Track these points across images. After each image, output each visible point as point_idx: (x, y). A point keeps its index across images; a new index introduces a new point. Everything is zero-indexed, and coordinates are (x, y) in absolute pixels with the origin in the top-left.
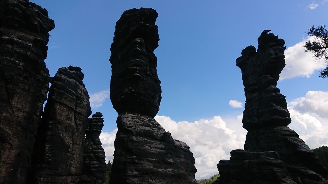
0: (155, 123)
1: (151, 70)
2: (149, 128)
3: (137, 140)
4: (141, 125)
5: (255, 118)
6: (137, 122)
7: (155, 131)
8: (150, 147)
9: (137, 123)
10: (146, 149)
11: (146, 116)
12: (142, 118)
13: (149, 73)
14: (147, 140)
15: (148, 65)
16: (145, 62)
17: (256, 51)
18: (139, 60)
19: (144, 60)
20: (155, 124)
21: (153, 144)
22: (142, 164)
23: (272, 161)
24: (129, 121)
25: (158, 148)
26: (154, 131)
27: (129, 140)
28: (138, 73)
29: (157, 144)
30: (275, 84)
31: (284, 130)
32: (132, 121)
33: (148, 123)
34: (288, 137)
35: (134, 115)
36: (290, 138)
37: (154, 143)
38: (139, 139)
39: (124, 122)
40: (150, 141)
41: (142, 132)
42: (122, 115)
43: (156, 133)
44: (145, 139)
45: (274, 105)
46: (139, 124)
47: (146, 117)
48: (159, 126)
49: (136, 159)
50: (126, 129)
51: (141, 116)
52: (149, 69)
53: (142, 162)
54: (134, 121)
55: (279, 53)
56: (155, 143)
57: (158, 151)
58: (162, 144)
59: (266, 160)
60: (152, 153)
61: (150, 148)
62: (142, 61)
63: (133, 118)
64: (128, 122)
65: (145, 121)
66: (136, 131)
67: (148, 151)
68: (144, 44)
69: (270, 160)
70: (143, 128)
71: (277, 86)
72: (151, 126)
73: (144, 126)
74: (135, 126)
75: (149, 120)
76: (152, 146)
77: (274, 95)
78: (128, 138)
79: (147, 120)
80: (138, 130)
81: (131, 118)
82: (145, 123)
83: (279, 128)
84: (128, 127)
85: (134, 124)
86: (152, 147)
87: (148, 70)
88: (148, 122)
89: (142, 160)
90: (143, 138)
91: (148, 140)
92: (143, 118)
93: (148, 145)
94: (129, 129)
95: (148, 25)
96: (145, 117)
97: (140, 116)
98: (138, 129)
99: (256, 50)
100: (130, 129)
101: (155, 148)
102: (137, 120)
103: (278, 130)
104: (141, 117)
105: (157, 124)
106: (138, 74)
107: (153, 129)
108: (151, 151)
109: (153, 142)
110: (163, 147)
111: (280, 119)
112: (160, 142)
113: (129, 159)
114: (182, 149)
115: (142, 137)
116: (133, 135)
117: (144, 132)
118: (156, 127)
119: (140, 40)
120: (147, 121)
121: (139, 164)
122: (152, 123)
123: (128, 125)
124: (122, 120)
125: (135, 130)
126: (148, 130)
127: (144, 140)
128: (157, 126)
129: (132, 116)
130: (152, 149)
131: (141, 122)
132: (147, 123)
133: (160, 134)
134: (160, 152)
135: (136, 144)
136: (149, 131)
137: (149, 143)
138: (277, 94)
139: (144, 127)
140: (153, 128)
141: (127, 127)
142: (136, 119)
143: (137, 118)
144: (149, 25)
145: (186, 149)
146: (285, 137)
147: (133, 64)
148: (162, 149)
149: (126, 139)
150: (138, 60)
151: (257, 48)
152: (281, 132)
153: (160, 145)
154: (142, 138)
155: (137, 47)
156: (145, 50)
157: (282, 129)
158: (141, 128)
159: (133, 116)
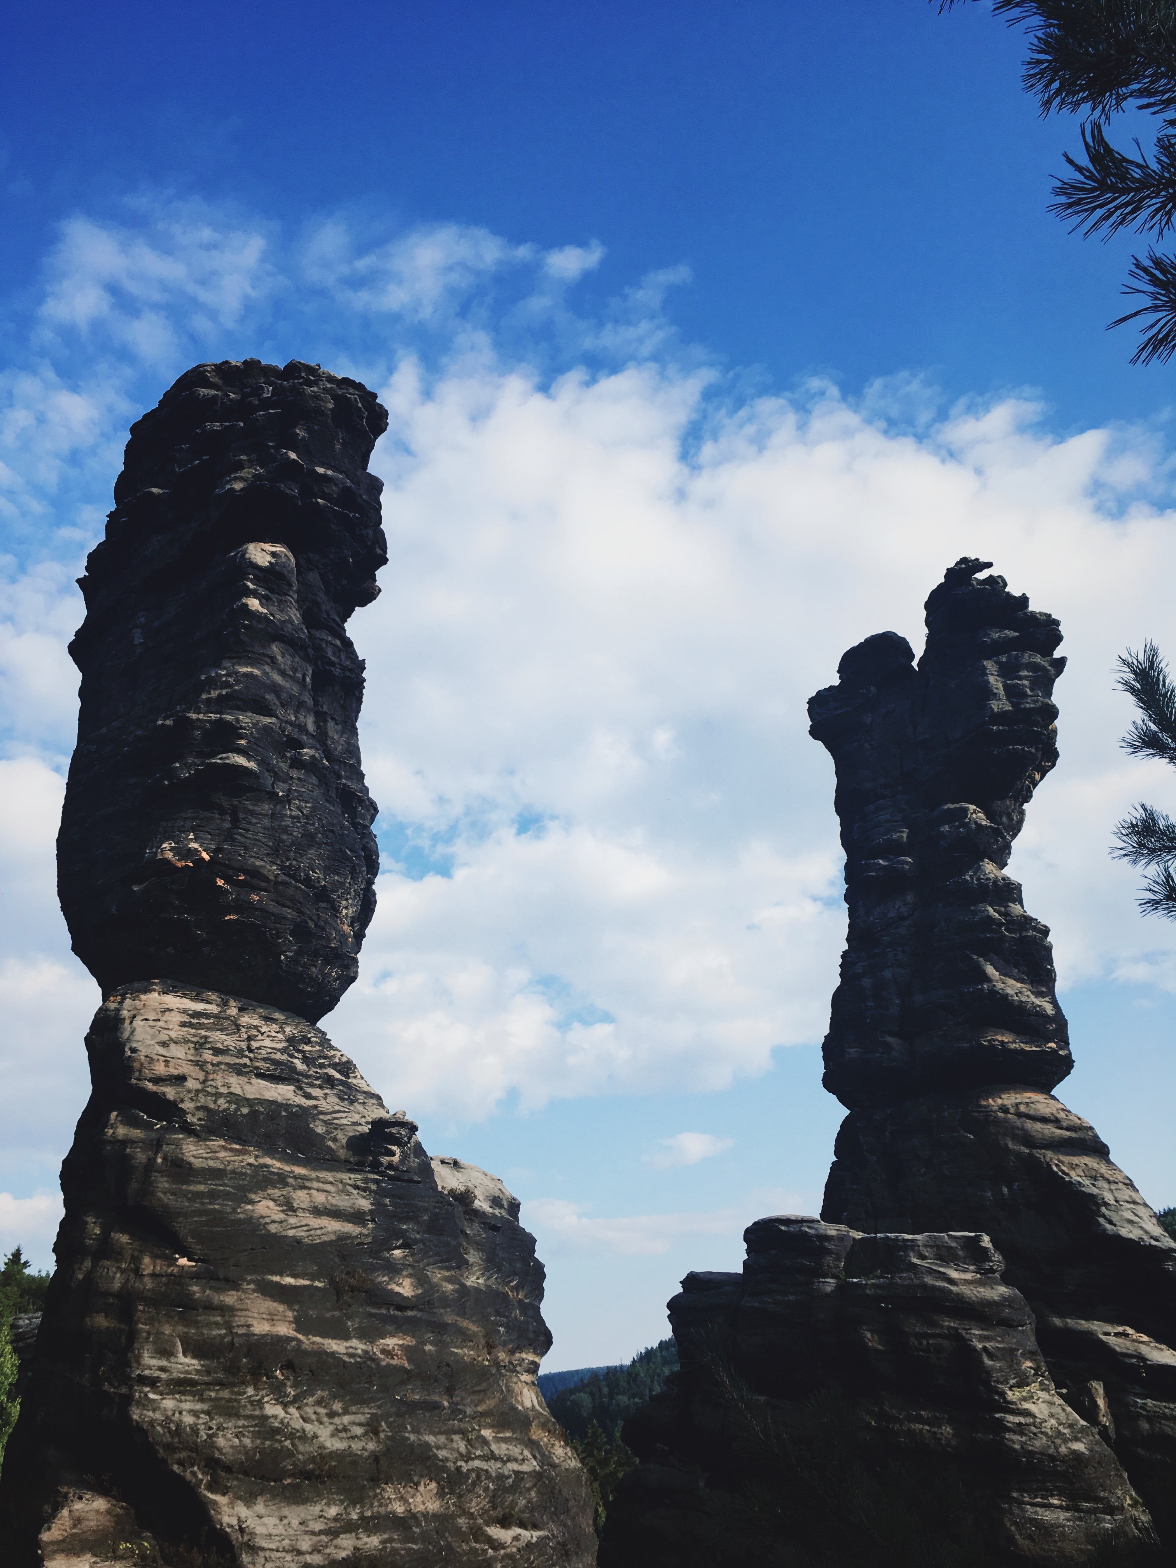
0: (326, 1057)
1: (321, 738)
2: (283, 1092)
3: (211, 1163)
4: (239, 1070)
5: (889, 1039)
6: (217, 1051)
7: (323, 1105)
8: (289, 1207)
9: (216, 1060)
10: (262, 1217)
11: (277, 1015)
12: (250, 1027)
13: (312, 752)
14: (268, 1161)
15: (310, 702)
16: (295, 690)
17: (915, 664)
18: (256, 672)
19: (283, 673)
20: (322, 1066)
21: (304, 1187)
22: (224, 1310)
23: (965, 1290)
24: (164, 1044)
25: (335, 1214)
26: (316, 1107)
27: (159, 1160)
28: (241, 751)
29: (328, 1187)
30: (1001, 857)
31: (1032, 1112)
32: (186, 1041)
33: (284, 1057)
34: (1049, 1154)
35: (199, 1007)
36: (1062, 1158)
37: (311, 1180)
38: (222, 1154)
39: (134, 1050)
40: (287, 1168)
41: (245, 1111)
42: (128, 1002)
43: (329, 1117)
44: (257, 1157)
45: (990, 970)
46: (227, 1064)
47: (274, 1020)
48: (348, 1077)
49: (196, 1276)
50: (145, 1091)
51: (241, 1010)
52: (311, 727)
53: (230, 1298)
54: (200, 1045)
55: (1029, 693)
56: (315, 1185)
57: (335, 1232)
58: (356, 1187)
59: (929, 1280)
60: (298, 1241)
61: (282, 1216)
62: (277, 678)
63: (191, 1025)
64: (162, 1051)
65: (267, 1043)
66: (205, 1108)
67: (273, 1228)
68: (294, 579)
69: (952, 1281)
70: (247, 1088)
71: (1012, 871)
72: (300, 1073)
73: (261, 1076)
74: (201, 1076)
75: (291, 1040)
76: (301, 1198)
77: (990, 918)
78: (157, 1145)
79: (280, 1036)
80: (221, 1101)
81: (183, 1025)
82: (265, 1060)
83: (1009, 1099)
84: (157, 1080)
85: (196, 1063)
86: (295, 1205)
87: (307, 732)
88: (283, 1051)
89: (233, 1284)
90: (247, 1153)
91: (278, 1164)
92: (256, 1027)
93: (276, 1193)
94: (164, 1094)
95: (325, 476)
96: (267, 1019)
97: (233, 1011)
98: (218, 1095)
99: (912, 657)
100: (170, 1092)
101: (317, 1211)
102: (218, 1038)
103: (1004, 1109)
104: (245, 1020)
105: (334, 1066)
106: (241, 760)
107: (308, 1096)
108: (291, 1233)
109: (304, 1178)
110: (365, 1204)
111: (1015, 1050)
112: (345, 1176)
113: (153, 1275)
114: (478, 1214)
115: (243, 1142)
116: (188, 1130)
117: (254, 1114)
118: (329, 1081)
119: (273, 554)
120: (280, 1046)
121: (209, 1307)
122: (305, 1060)
123: (160, 1069)
124: (126, 1035)
125: (203, 1100)
126: (280, 1099)
127: (252, 1160)
128: (338, 1076)
129: (184, 1012)
130: (292, 1221)
131: (240, 1053)
132: (278, 1056)
133: (355, 1124)
134: (343, 1238)
135: (202, 1188)
136: (287, 1106)
137: (281, 1180)
138: (1006, 914)
139: (255, 1081)
140: (312, 1086)
141: (149, 1081)
142: (208, 1029)
143: (219, 1022)
144: (329, 472)
145: (497, 1212)
146: (1038, 1153)
147: (214, 694)
148: (357, 1217)
149: (141, 1157)
150: (246, 675)
151: (919, 648)
152: (1018, 1122)
153: (349, 1194)
154: (237, 1152)
155: (255, 594)
156: (295, 615)
157: (1022, 1108)
158: (238, 1091)
159: (197, 1014)
